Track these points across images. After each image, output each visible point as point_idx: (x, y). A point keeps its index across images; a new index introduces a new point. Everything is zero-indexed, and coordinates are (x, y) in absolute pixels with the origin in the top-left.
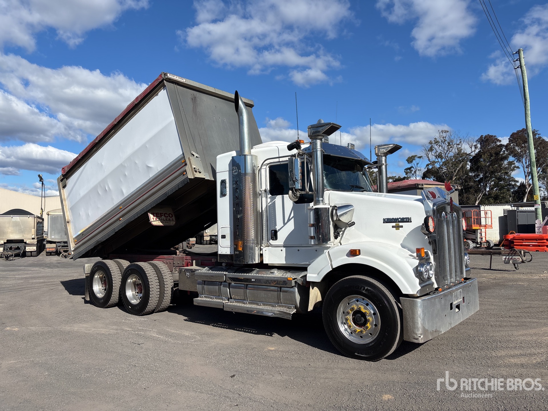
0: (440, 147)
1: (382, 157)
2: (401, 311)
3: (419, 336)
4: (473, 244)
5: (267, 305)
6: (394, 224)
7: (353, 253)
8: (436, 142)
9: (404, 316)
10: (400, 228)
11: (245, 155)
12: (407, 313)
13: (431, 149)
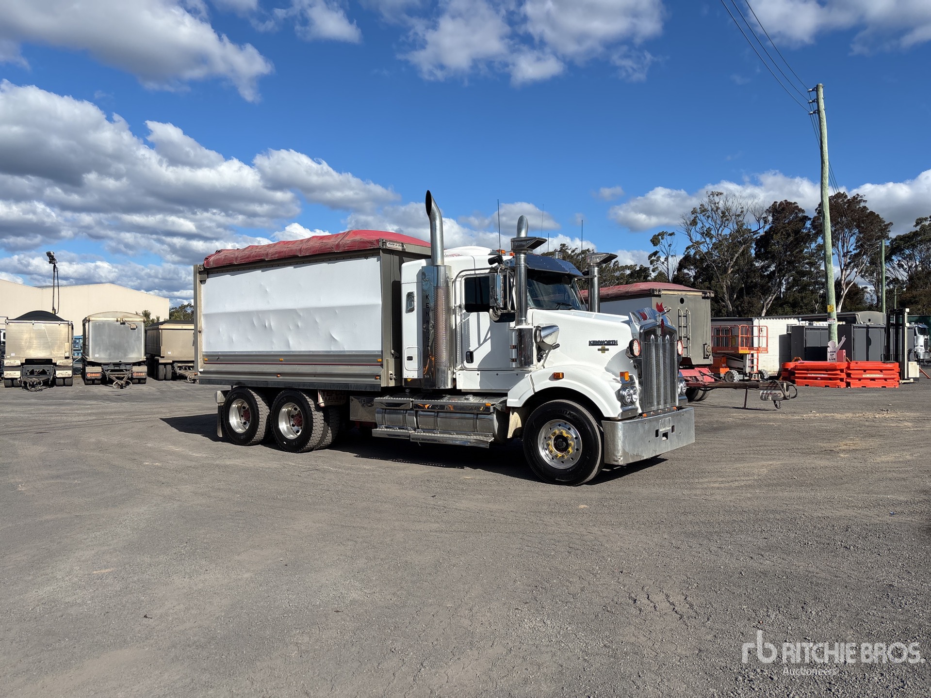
0: (710, 219)
1: (594, 267)
2: (602, 434)
3: (619, 458)
4: (738, 376)
5: (460, 434)
6: (600, 347)
7: (557, 376)
8: (703, 211)
9: (605, 439)
10: (606, 352)
11: (437, 266)
12: (608, 436)
13: (694, 223)
